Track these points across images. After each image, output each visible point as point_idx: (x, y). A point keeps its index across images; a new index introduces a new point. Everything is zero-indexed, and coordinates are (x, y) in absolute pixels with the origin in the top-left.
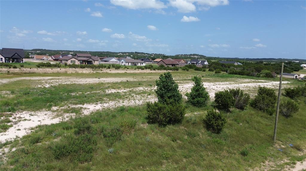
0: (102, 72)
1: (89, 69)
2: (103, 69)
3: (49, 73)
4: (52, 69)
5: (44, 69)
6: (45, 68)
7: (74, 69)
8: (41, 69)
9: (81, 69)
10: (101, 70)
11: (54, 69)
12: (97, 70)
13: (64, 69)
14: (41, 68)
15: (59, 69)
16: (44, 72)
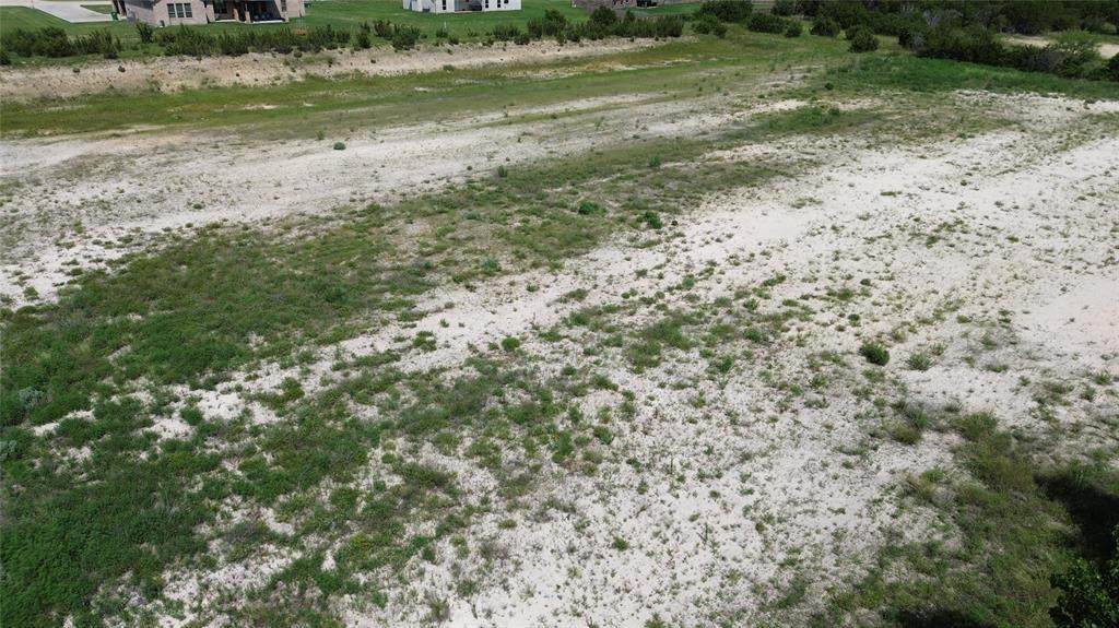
0: (335, 69)
1: (268, 56)
2: (335, 53)
3: (63, 95)
4: (76, 71)
5: (37, 75)
6: (38, 66)
7: (191, 62)
8: (18, 75)
9: (228, 60)
10: (331, 62)
11: (89, 71)
12: (309, 62)
13: (138, 66)
14: (19, 66)
15: (112, 69)
16: (36, 93)
